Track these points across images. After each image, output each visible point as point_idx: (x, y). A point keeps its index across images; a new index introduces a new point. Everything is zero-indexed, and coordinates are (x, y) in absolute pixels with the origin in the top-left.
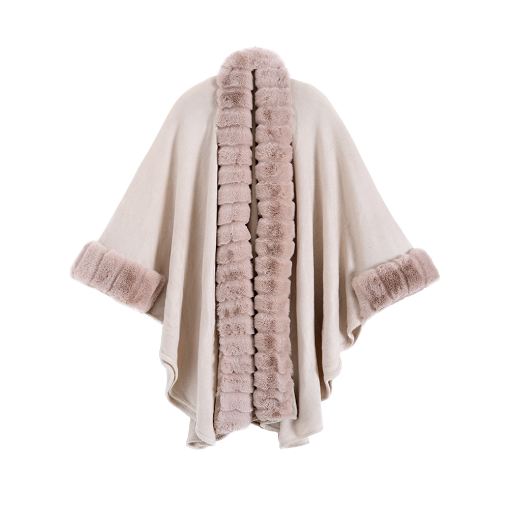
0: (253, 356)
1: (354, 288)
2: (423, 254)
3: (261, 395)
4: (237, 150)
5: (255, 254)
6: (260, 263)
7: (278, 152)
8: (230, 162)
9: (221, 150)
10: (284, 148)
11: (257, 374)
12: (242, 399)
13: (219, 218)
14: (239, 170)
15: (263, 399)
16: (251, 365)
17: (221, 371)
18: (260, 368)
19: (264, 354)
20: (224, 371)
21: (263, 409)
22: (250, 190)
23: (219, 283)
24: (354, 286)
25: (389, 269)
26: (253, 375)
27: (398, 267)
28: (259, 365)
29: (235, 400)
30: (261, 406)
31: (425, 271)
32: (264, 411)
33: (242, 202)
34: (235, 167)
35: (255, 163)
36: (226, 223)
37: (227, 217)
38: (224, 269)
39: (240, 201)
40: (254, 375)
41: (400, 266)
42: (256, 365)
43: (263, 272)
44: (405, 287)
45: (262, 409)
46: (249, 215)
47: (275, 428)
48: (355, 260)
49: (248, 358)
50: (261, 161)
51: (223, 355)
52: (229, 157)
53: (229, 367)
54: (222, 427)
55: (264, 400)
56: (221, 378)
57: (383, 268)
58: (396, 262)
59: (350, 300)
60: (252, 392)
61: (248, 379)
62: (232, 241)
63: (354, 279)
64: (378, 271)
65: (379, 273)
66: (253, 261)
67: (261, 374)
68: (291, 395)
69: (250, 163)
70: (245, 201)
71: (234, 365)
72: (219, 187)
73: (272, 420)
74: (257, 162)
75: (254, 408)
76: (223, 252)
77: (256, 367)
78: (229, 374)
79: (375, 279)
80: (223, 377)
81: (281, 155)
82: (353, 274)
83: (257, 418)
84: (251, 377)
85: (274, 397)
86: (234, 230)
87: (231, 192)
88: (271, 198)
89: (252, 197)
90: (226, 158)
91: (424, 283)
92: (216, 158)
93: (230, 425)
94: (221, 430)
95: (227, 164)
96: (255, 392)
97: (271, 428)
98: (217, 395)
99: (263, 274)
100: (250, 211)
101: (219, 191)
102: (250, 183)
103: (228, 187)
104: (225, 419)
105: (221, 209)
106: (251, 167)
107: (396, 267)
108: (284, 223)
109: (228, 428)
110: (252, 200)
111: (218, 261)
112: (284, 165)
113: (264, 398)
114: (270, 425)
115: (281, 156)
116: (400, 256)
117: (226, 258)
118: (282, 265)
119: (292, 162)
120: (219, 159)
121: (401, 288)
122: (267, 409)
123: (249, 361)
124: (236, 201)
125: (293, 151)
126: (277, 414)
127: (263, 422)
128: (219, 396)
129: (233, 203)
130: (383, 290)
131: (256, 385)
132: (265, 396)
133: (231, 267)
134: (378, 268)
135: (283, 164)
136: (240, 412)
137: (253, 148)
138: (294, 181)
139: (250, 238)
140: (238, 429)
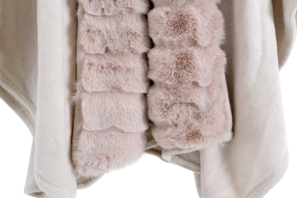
0: (145, 17)
3: (163, 97)
11: (154, 54)
12: (125, 107)
15: (166, 105)
16: (142, 35)
17: (82, 48)
18: (161, 41)
19: (168, 9)
20: (86, 48)
21: (168, 125)
26: (145, 57)
28: (157, 33)
29: (112, 108)
30: (164, 120)
32: (169, 130)
40: (149, 56)
42: (152, 35)
45: (165, 126)
47: (189, 161)
49: (135, 19)
51: (84, 12)
53: (98, 40)
54: (86, 164)
55: (168, 107)
56: (82, 64)
60: (144, 91)
61: (138, 65)
67: (162, 53)
68: (221, 87)
71: (106, 35)
73: (187, 147)
75: (150, 123)
77: (151, 40)
78: (98, 54)
80: (86, 61)
83: (155, 143)
84: (143, 61)
85: (188, 101)
93: (104, 159)
94: (85, 170)
96: (151, 91)
97: (181, 161)
98: (76, 98)
104: (94, 146)
109: (98, 165)
113: (169, 103)
114: (180, 156)
122: (176, 125)
123: (137, 26)
126: (195, 135)
127: (167, 151)
128: (80, 101)
131: (153, 76)
132: (172, 98)
136: (123, 132)
140: (119, 166)
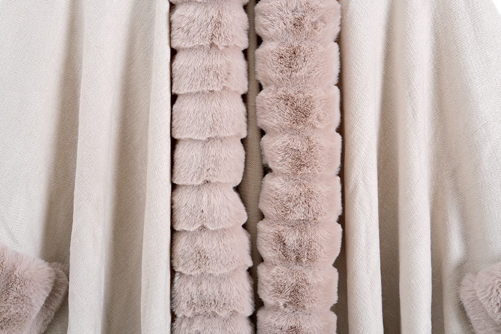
4: (213, 13)
5: (257, 257)
6: (269, 282)
7: (308, 18)
8: (197, 41)
9: (178, 12)
10: (321, 5)
13: (176, 167)
14: (218, 61)
22: (242, 108)
23: (179, 315)
24: (466, 298)
33: (225, 138)
34: (209, 53)
35: (254, 41)
36: (189, 183)
37: (193, 170)
38: (189, 285)
39: (222, 134)
43: (277, 303)
46: (242, 166)
48: (466, 237)
50: (269, 40)
52: (194, 29)
62: (203, 228)
66: (252, 273)
69: (243, 42)
70: (232, 134)
72: (174, 98)
74: (259, 41)
76: (185, 248)
81: (316, 22)
86: (209, 202)
87: (200, 114)
88: (291, 129)
89: (248, 122)
90: (188, 31)
92: (166, 31)
95: (191, 45)
99: (276, 308)
100: (244, 158)
101: (175, 106)
102: (243, 89)
103: (193, 101)
105: (180, 149)
106: (245, 52)
108: (320, 188)
110: (248, 129)
111: (175, 264)
112: (321, 48)
115: (314, 25)
117: (191, 263)
118: (319, 285)
119: (339, 40)
120: (173, 33)
124: (213, 135)
125: (342, 14)
129: (205, 139)
133: (204, 287)
135: (318, 45)
137: (249, 8)
138: (340, 84)
139: (244, 219)
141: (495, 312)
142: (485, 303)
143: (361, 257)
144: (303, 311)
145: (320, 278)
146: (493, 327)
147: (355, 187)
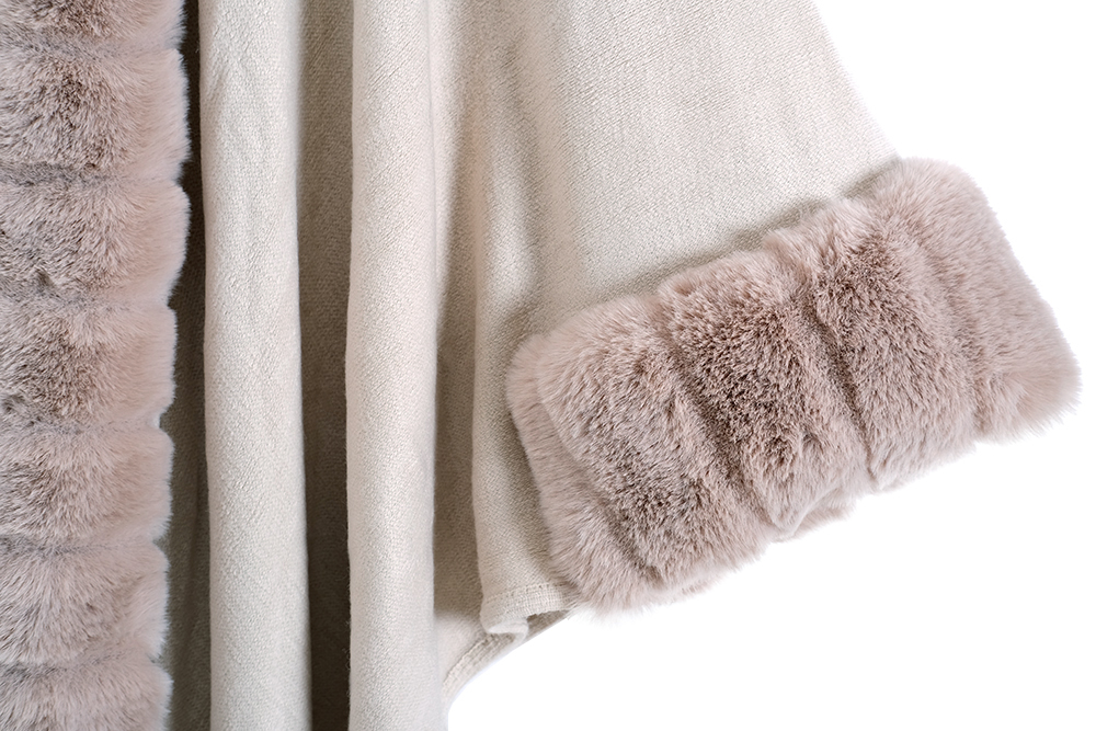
1: (516, 414)
2: (966, 205)
24: (517, 399)
25: (735, 303)
27: (793, 284)
31: (971, 323)
41: (804, 280)
44: (839, 431)
48: (537, 235)
57: (698, 297)
58: (778, 251)
59: (490, 478)
63: (523, 355)
64: (661, 315)
65: (672, 325)
79: (640, 370)
82: (524, 322)
91: (965, 416)
107: (776, 290)
116: (813, 207)
121: (810, 439)
130: (688, 446)
134: (667, 291)
141: (575, 436)
142: (554, 412)
143: (233, 280)
144: (56, 421)
145: (103, 332)
146: (571, 475)
147: (220, 83)
